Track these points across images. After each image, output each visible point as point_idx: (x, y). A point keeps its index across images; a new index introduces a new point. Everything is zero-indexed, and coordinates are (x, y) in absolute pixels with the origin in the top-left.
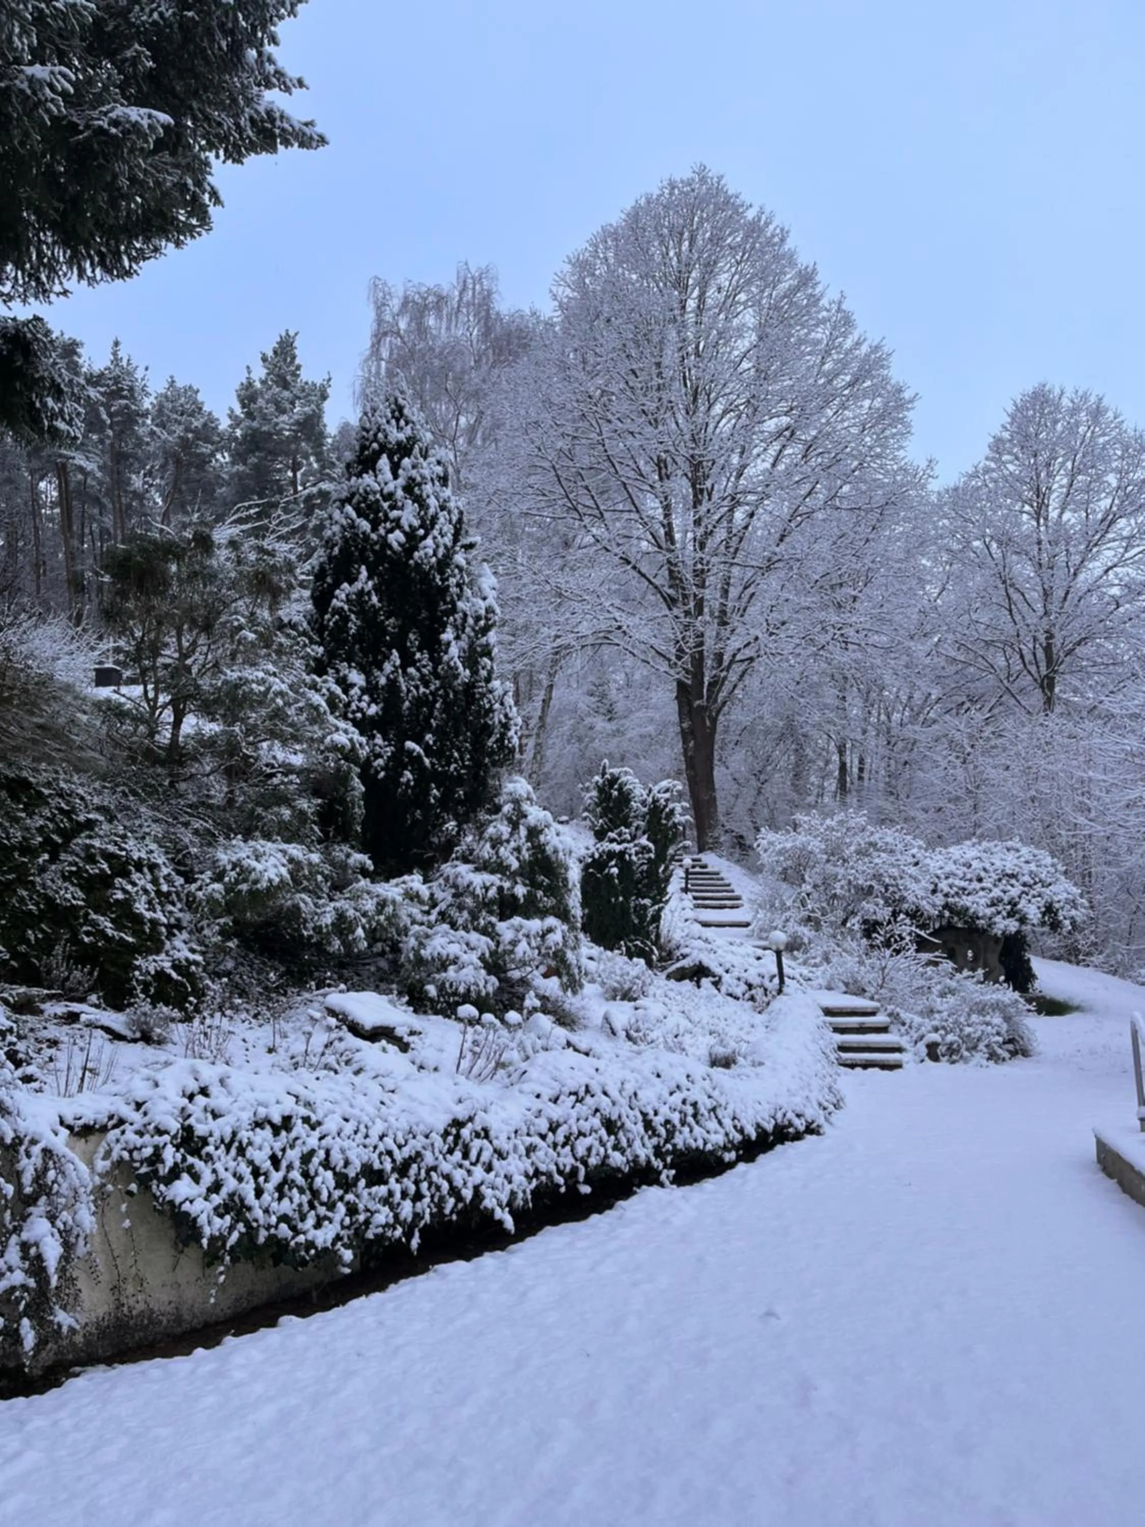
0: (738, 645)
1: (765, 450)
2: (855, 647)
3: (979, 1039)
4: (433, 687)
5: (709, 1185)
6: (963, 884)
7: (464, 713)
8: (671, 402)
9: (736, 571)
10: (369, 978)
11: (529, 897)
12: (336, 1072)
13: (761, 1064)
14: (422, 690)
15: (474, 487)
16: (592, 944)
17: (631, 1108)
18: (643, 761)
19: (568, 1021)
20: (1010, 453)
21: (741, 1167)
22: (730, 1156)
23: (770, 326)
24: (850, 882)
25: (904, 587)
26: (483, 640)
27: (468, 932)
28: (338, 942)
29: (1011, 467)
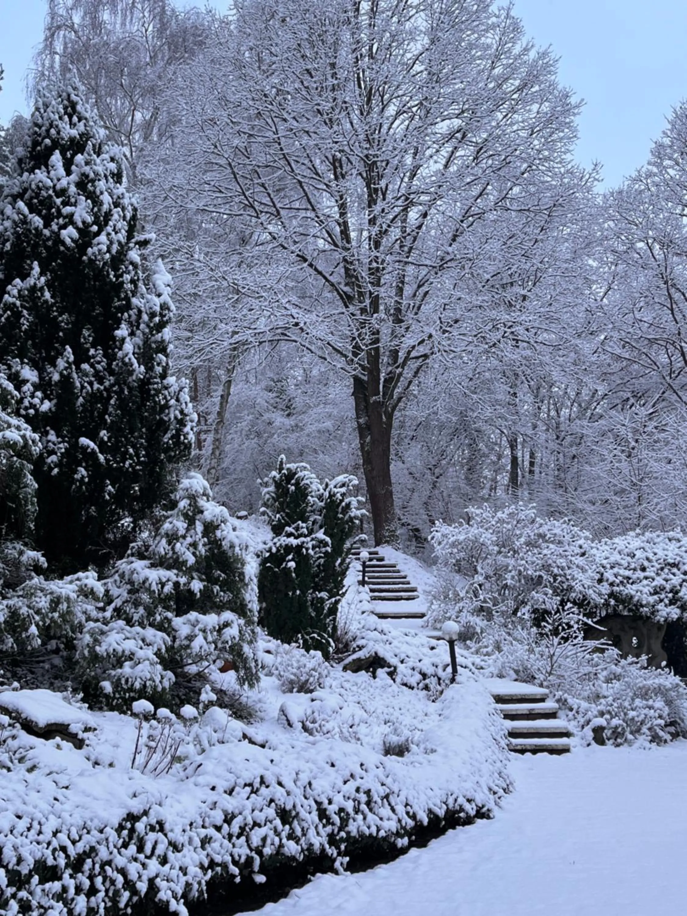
0: (412, 342)
1: (437, 151)
2: (525, 344)
3: (642, 723)
4: (107, 384)
5: (382, 870)
6: (627, 573)
7: (139, 408)
8: (345, 102)
9: (410, 269)
10: (43, 675)
11: (206, 593)
12: (9, 770)
13: (433, 751)
14: (96, 386)
15: (150, 182)
16: (269, 638)
17: (306, 798)
18: (321, 456)
19: (244, 714)
20: (670, 159)
21: (414, 852)
22: (402, 842)
23: (442, 30)
24: (520, 573)
25: (571, 288)
26: (158, 337)
27: (144, 628)
28: (11, 640)
29: (671, 172)
